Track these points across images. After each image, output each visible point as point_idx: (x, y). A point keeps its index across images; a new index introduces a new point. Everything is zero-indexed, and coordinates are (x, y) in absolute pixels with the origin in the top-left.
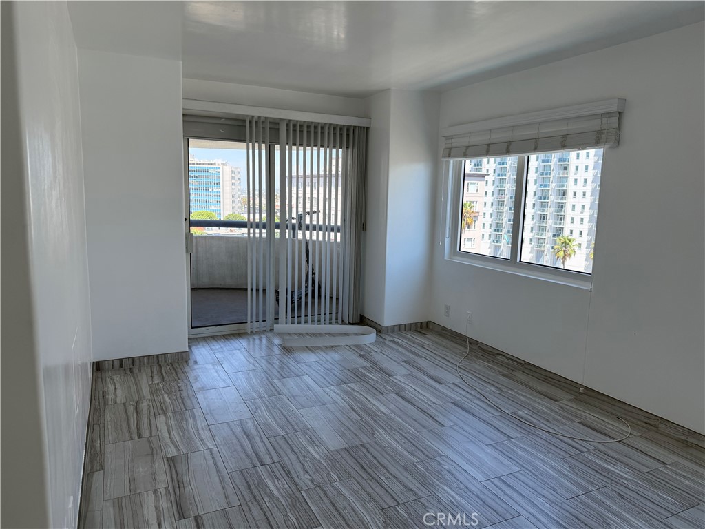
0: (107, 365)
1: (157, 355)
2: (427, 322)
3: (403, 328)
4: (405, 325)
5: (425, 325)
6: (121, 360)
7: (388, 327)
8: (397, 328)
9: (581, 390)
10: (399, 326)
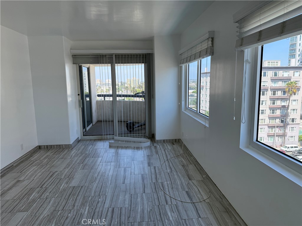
0: (42, 147)
1: (60, 145)
2: (179, 139)
3: (166, 141)
4: (167, 140)
5: (177, 141)
6: (47, 146)
7: (158, 140)
8: (162, 141)
9: (204, 176)
10: (164, 140)
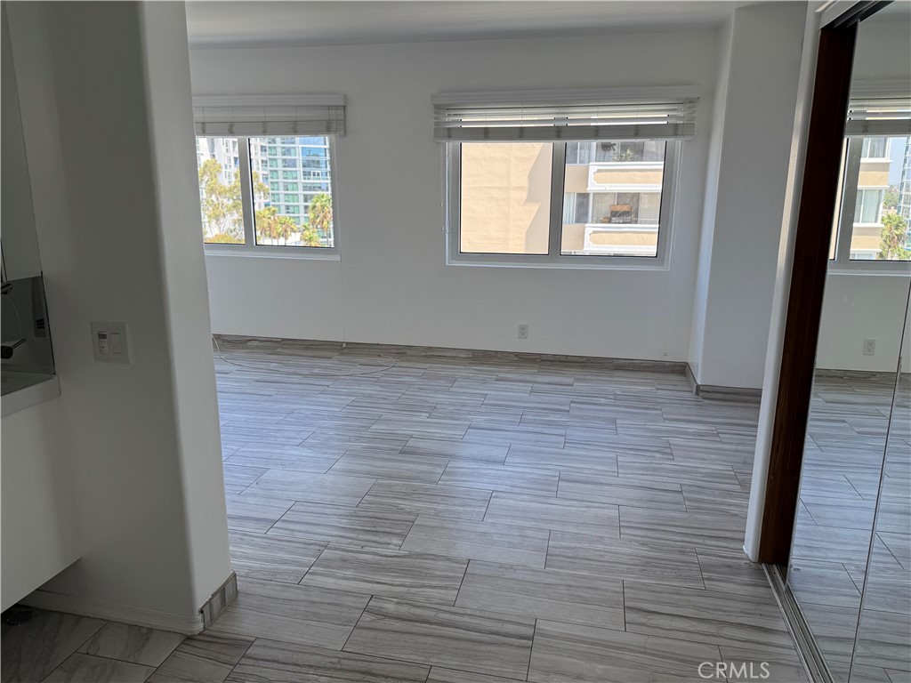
9: (344, 345)
